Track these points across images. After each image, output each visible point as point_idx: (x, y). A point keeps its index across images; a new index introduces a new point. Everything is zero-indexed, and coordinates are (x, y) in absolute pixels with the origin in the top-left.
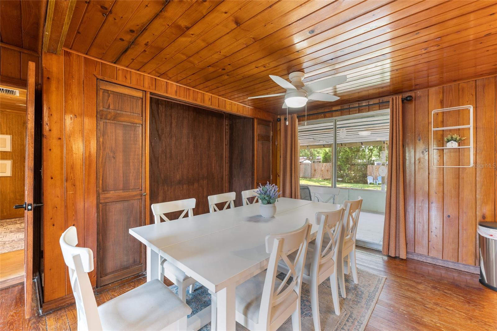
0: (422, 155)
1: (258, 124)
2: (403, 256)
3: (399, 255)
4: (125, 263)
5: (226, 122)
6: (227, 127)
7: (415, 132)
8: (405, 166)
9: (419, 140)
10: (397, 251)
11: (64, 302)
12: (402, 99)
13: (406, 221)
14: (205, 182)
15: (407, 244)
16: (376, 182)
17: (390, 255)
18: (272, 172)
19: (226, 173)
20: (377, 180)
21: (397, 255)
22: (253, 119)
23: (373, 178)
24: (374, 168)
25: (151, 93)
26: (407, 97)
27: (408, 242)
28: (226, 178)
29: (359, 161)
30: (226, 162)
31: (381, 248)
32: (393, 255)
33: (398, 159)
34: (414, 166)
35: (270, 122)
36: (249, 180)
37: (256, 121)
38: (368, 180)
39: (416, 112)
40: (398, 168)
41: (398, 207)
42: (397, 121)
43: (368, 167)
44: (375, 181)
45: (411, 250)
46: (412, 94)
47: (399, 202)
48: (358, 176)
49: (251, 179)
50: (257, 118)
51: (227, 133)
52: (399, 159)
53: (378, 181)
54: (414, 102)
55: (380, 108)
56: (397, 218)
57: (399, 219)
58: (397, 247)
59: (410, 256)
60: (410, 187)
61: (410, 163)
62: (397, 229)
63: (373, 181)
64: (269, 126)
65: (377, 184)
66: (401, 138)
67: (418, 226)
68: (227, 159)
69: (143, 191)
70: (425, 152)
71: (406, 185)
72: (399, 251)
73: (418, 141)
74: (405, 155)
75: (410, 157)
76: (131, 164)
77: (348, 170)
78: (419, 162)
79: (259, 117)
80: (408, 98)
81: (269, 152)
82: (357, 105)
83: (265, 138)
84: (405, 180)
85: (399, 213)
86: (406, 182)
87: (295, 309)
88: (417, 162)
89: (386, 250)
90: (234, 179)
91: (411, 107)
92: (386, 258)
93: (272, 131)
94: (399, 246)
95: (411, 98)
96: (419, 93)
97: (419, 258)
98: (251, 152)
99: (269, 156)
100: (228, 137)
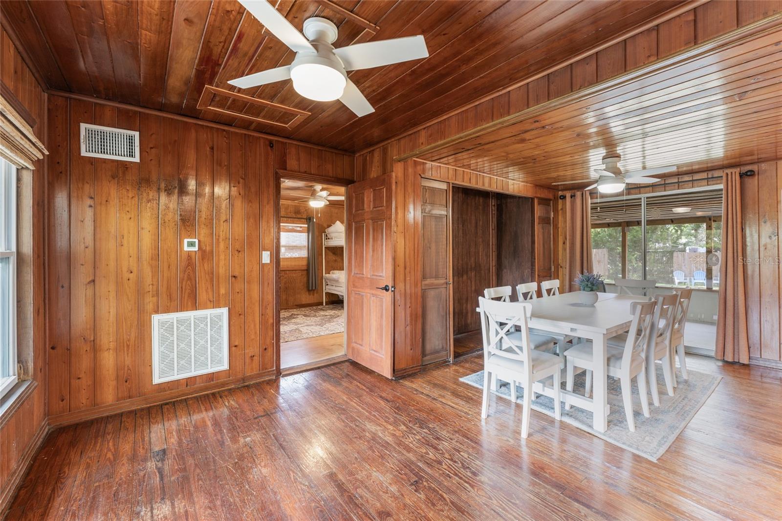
0: (768, 240)
1: (539, 204)
2: (744, 360)
3: (739, 360)
4: (437, 347)
5: (492, 202)
6: (493, 208)
7: (759, 213)
8: (746, 253)
9: (765, 222)
10: (736, 356)
11: (405, 372)
12: (740, 173)
13: (748, 319)
14: (473, 274)
15: (749, 348)
16: (691, 281)
17: (726, 359)
18: (553, 262)
19: (493, 263)
20: (693, 277)
21: (736, 360)
22: (532, 199)
23: (685, 275)
24: (686, 257)
25: (452, 184)
26: (746, 172)
27: (751, 345)
28: (493, 270)
29: (657, 245)
30: (494, 250)
31: (713, 354)
32: (730, 360)
33: (735, 246)
34: (758, 253)
35: (550, 200)
36: (527, 272)
37: (536, 201)
38: (676, 278)
39: (760, 189)
40: (735, 257)
41: (736, 303)
42: (734, 200)
43: (675, 254)
44: (688, 278)
45: (755, 354)
46: (755, 168)
47: (738, 297)
48: (656, 271)
49: (530, 270)
50: (537, 197)
51: (493, 215)
52: (737, 245)
53: (694, 279)
54: (757, 177)
55: (709, 183)
56: (735, 315)
57: (738, 317)
58: (736, 350)
59: (753, 362)
60: (753, 278)
61: (753, 249)
62: (735, 329)
63: (685, 279)
64: (549, 205)
65: (693, 284)
66: (739, 220)
67: (765, 326)
68: (494, 246)
69: (448, 280)
70: (773, 236)
71: (747, 277)
72: (739, 355)
73: (763, 224)
74: (745, 241)
75: (753, 243)
76: (440, 254)
77: (637, 261)
78: (766, 249)
79: (539, 196)
80: (749, 173)
81: (550, 238)
82: (676, 180)
83: (545, 221)
84: (745, 271)
85: (738, 309)
86: (747, 273)
87: (641, 371)
88: (762, 249)
89: (720, 353)
90: (505, 270)
91: (752, 183)
92: (720, 364)
93: (553, 211)
94: (739, 349)
95: (752, 173)
96: (763, 166)
97: (767, 364)
98: (530, 238)
99: (550, 242)
100: (495, 220)
